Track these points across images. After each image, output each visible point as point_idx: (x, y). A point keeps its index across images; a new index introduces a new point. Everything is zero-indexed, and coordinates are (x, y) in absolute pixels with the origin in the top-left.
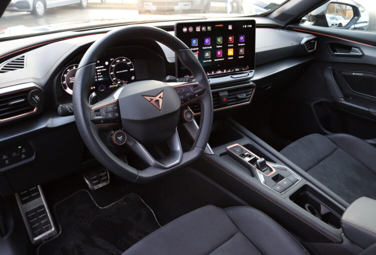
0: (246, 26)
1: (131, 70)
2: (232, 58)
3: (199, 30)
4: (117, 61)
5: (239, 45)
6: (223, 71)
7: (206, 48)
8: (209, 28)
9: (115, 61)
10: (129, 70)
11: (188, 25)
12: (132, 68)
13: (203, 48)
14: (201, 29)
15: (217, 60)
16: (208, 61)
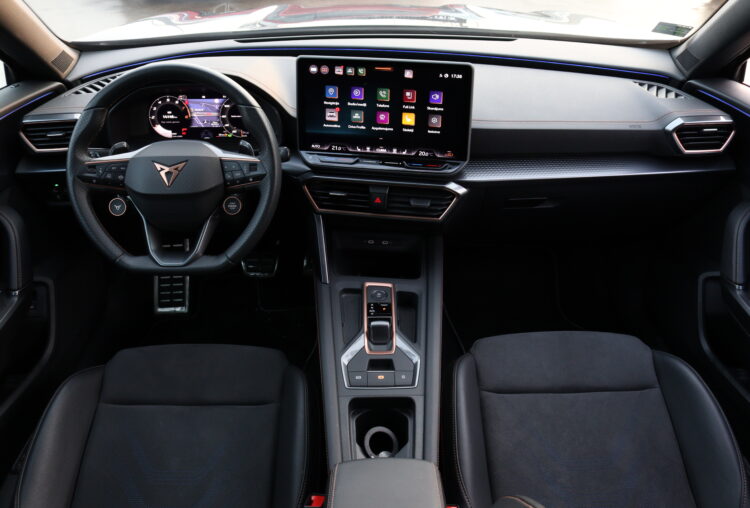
2: (412, 131)
3: (341, 73)
5: (429, 108)
6: (391, 150)
7: (354, 104)
8: (362, 71)
13: (349, 104)
14: (345, 71)
15: (377, 129)
16: (358, 127)
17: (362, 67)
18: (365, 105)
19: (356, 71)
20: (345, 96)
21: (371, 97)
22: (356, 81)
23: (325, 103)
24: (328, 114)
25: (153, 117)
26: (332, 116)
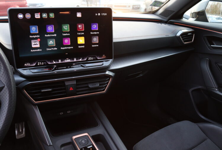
0: (99, 14)
2: (83, 47)
3: (39, 17)
5: (91, 33)
6: (74, 60)
7: (49, 35)
8: (52, 15)
11: (23, 11)
13: (46, 36)
14: (41, 16)
15: (64, 48)
16: (52, 49)
17: (51, 12)
18: (55, 35)
19: (48, 16)
20: (42, 31)
21: (59, 30)
22: (49, 21)
23: (31, 37)
24: (33, 43)
26: (36, 44)
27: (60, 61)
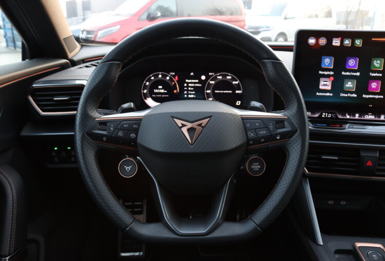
1: (237, 92)
3: (338, 44)
4: (218, 77)
6: (380, 117)
7: (348, 73)
8: (358, 42)
9: (216, 77)
10: (234, 92)
11: (317, 34)
12: (240, 90)
13: (343, 73)
14: (342, 42)
15: (368, 96)
16: (349, 95)
17: (358, 38)
18: (358, 74)
19: (353, 42)
20: (340, 66)
21: (365, 67)
22: (352, 51)
23: (320, 72)
24: (322, 83)
25: (145, 91)
26: (325, 84)
27: (357, 115)
